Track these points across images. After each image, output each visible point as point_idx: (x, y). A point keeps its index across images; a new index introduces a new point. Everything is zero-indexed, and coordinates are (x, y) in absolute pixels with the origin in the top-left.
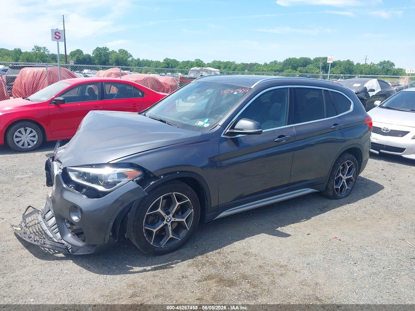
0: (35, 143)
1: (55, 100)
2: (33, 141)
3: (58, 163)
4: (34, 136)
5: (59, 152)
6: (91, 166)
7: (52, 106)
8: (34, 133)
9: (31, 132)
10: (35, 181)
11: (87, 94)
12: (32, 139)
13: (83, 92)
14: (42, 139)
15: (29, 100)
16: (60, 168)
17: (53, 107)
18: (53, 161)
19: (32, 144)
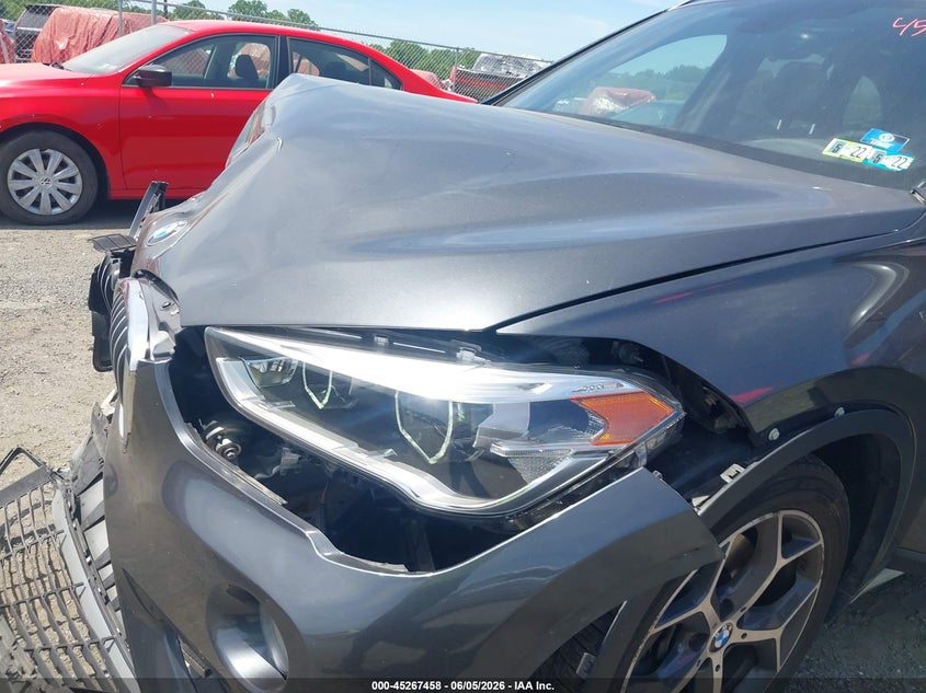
0: (74, 200)
1: (141, 73)
2: (68, 195)
3: (150, 289)
4: (71, 180)
5: (156, 234)
6: (364, 338)
7: (130, 91)
8: (72, 170)
9: (63, 165)
10: (62, 328)
11: (231, 74)
12: (65, 186)
13: (221, 64)
14: (95, 189)
15: (62, 68)
16: (163, 326)
17: (131, 93)
18: (125, 273)
19: (65, 205)
